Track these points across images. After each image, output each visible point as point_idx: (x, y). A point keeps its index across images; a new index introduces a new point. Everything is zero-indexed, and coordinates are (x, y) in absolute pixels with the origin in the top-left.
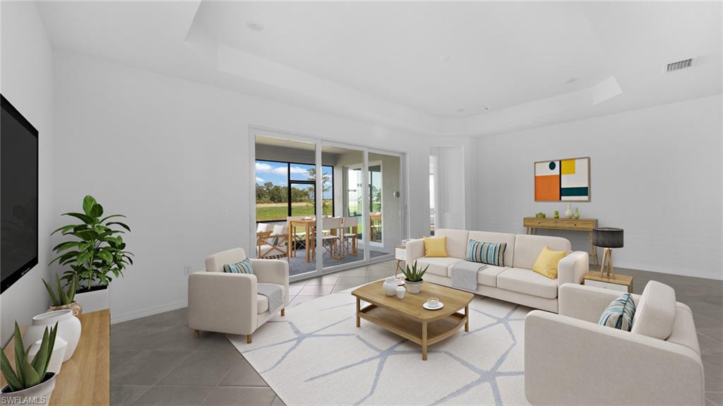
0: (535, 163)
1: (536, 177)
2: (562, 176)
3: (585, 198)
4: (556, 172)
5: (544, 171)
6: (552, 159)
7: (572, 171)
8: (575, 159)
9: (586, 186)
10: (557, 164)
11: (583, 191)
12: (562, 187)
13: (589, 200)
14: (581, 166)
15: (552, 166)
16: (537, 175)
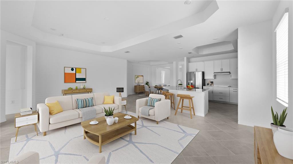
0: (65, 67)
1: (65, 73)
2: (76, 74)
3: (85, 81)
4: (74, 72)
5: (69, 71)
6: (73, 67)
7: (80, 72)
8: (81, 68)
9: (85, 78)
10: (75, 69)
11: (84, 79)
12: (77, 77)
13: (86, 82)
14: (83, 71)
15: (72, 69)
16: (66, 72)
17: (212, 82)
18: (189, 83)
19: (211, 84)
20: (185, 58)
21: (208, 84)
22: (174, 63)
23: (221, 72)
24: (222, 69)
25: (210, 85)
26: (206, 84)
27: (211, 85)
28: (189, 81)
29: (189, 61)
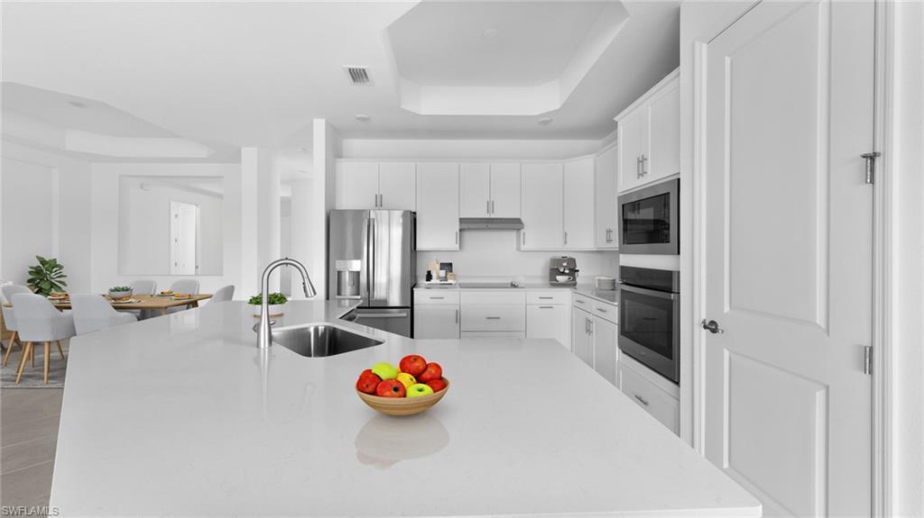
17: (447, 267)
18: (339, 273)
19: (442, 273)
20: (319, 126)
21: (429, 277)
22: (249, 155)
23: (487, 216)
24: (490, 206)
25: (439, 278)
26: (418, 274)
27: (446, 279)
28: (338, 265)
29: (335, 153)
